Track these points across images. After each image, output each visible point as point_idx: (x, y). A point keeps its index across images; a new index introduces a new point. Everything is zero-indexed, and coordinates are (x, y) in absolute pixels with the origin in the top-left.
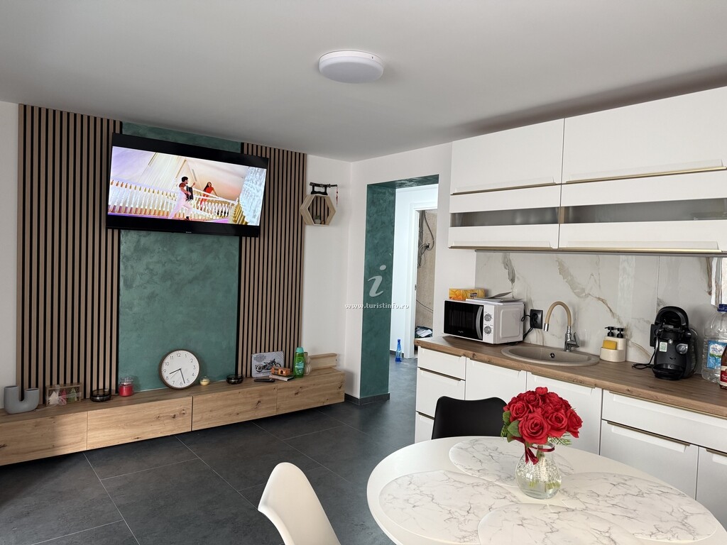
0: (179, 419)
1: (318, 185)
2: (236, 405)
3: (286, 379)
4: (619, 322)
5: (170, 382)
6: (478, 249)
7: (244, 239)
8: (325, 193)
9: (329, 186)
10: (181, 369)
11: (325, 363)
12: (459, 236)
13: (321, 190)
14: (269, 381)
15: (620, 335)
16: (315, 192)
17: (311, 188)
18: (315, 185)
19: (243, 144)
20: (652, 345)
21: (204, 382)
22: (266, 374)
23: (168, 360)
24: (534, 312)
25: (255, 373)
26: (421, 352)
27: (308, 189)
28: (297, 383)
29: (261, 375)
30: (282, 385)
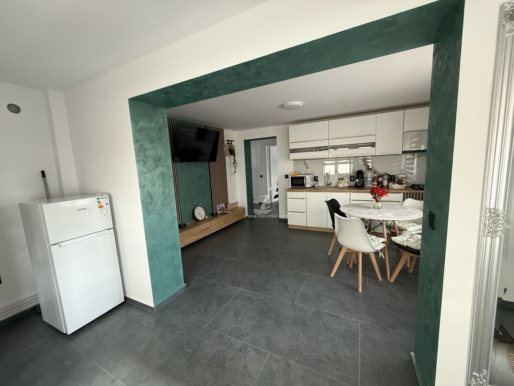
0: (207, 230)
4: (341, 176)
5: (198, 218)
6: (294, 160)
7: (210, 162)
8: (231, 144)
9: (232, 141)
10: (200, 213)
11: (235, 206)
12: (294, 156)
13: (230, 142)
14: (225, 213)
15: (342, 180)
16: (228, 143)
17: (227, 142)
18: (228, 141)
19: (206, 126)
20: (351, 181)
21: (207, 217)
22: (221, 212)
23: (195, 210)
24: (315, 177)
25: (218, 212)
26: (288, 193)
27: (226, 142)
28: (234, 213)
29: (220, 212)
30: (230, 214)
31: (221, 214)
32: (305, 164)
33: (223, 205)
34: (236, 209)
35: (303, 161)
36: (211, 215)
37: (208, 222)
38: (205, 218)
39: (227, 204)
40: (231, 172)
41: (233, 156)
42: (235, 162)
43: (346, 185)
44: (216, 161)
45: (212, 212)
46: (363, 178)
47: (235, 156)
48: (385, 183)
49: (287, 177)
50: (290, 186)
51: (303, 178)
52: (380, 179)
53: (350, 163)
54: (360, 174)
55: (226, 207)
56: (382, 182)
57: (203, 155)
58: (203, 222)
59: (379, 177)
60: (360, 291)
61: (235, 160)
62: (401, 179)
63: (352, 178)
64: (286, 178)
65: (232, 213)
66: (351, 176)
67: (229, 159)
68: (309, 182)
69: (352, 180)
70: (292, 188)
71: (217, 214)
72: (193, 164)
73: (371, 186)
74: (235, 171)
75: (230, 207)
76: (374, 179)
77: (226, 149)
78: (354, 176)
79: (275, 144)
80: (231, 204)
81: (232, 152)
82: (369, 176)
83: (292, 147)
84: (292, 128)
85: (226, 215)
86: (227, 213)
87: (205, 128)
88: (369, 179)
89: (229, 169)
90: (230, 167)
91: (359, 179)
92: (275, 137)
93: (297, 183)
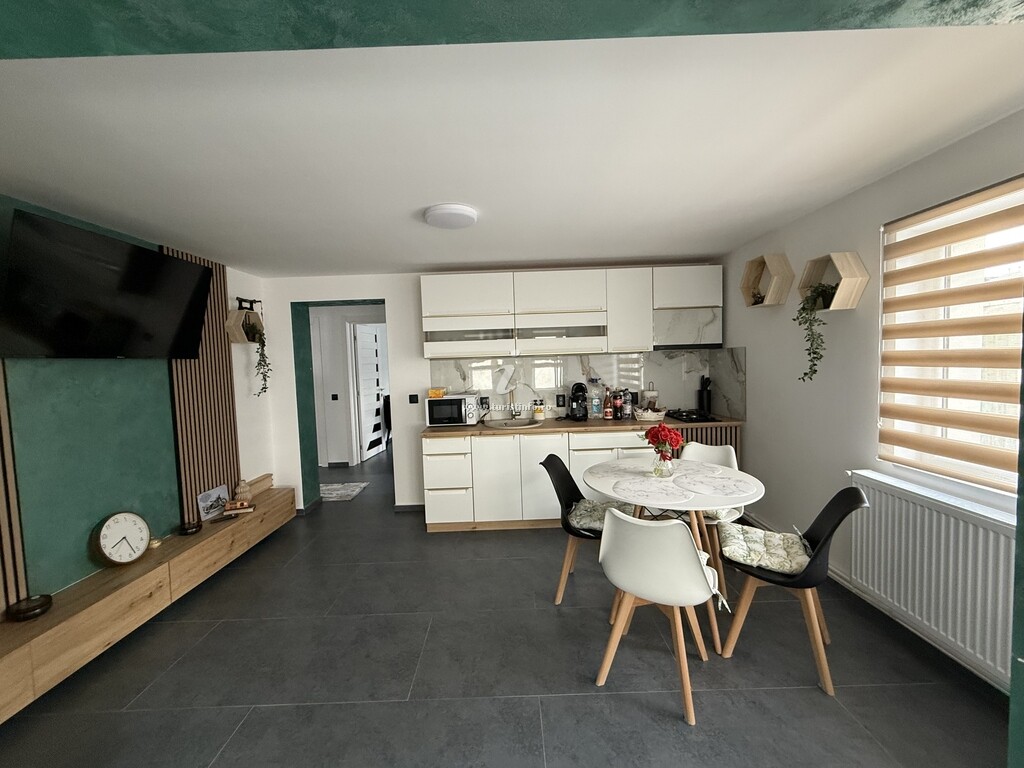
0: (156, 595)
1: (245, 301)
2: (212, 554)
3: (251, 510)
4: (539, 396)
5: (116, 558)
6: (431, 359)
7: (174, 361)
8: (251, 308)
9: (255, 301)
10: (125, 537)
11: (263, 486)
12: (433, 349)
13: (247, 305)
14: (230, 518)
15: (541, 404)
16: (241, 308)
17: (237, 304)
18: (241, 301)
19: (161, 247)
20: (558, 406)
21: (156, 544)
22: (214, 514)
23: (104, 531)
24: (482, 399)
25: (204, 516)
26: (426, 442)
27: (233, 304)
28: (261, 510)
29: (210, 516)
30: (249, 517)
31: (214, 521)
32: (459, 368)
33: (221, 491)
34: (266, 494)
35: (452, 361)
36: (173, 531)
37: (160, 564)
38: (148, 549)
39: (237, 485)
40: (250, 390)
41: (257, 345)
42: (263, 361)
43: (550, 415)
44: (196, 356)
45: (178, 521)
46: (585, 399)
47: (263, 344)
48: (628, 409)
49: (413, 399)
50: (428, 424)
51: (458, 403)
52: (619, 402)
53: (555, 366)
54: (579, 391)
55: (233, 495)
56: (621, 407)
57: (148, 337)
58: (138, 569)
59: (615, 398)
60: (693, 721)
61: (262, 355)
62: (652, 400)
63: (561, 400)
64: (411, 402)
65: (256, 513)
66: (558, 397)
67: (242, 354)
68: (471, 412)
69: (561, 403)
70: (432, 430)
71: (199, 525)
72: (100, 365)
73: (601, 416)
74: (264, 389)
75: (246, 494)
76: (605, 402)
77: (234, 322)
78: (564, 396)
79: (381, 319)
80: (251, 484)
81: (254, 333)
82: (594, 395)
83: (429, 326)
84: (428, 281)
85: (234, 525)
86: (237, 515)
87: (156, 250)
88: (596, 402)
89: (243, 380)
90: (248, 374)
91: (577, 402)
92: (382, 302)
93: (445, 415)
